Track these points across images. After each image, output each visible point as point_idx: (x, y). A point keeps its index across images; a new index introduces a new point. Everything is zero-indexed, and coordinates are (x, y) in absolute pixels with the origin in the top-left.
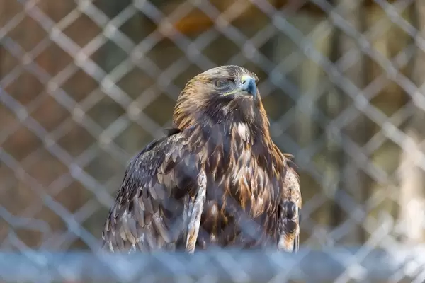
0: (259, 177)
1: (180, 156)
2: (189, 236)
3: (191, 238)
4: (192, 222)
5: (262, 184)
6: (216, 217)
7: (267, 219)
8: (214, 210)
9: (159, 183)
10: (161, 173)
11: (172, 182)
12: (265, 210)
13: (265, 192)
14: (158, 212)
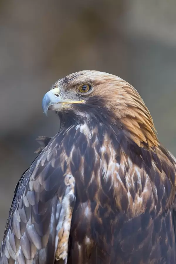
0: (135, 175)
1: (48, 160)
2: (57, 238)
3: (60, 241)
4: (60, 223)
5: (140, 182)
6: (89, 219)
7: (151, 221)
8: (87, 211)
9: (30, 190)
10: (32, 180)
11: (40, 186)
12: (147, 210)
13: (146, 190)
14: (30, 220)
